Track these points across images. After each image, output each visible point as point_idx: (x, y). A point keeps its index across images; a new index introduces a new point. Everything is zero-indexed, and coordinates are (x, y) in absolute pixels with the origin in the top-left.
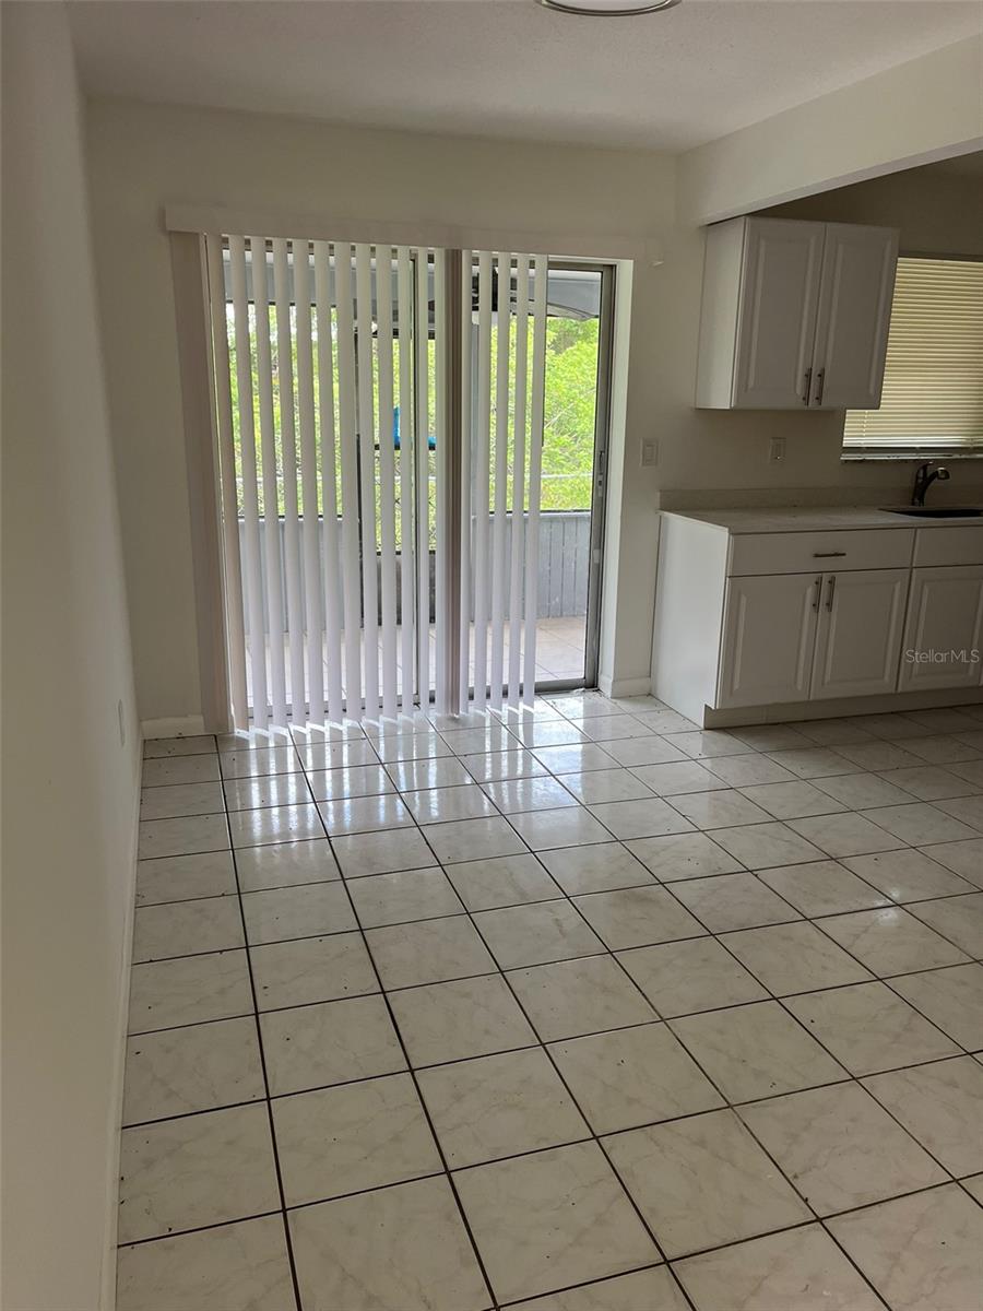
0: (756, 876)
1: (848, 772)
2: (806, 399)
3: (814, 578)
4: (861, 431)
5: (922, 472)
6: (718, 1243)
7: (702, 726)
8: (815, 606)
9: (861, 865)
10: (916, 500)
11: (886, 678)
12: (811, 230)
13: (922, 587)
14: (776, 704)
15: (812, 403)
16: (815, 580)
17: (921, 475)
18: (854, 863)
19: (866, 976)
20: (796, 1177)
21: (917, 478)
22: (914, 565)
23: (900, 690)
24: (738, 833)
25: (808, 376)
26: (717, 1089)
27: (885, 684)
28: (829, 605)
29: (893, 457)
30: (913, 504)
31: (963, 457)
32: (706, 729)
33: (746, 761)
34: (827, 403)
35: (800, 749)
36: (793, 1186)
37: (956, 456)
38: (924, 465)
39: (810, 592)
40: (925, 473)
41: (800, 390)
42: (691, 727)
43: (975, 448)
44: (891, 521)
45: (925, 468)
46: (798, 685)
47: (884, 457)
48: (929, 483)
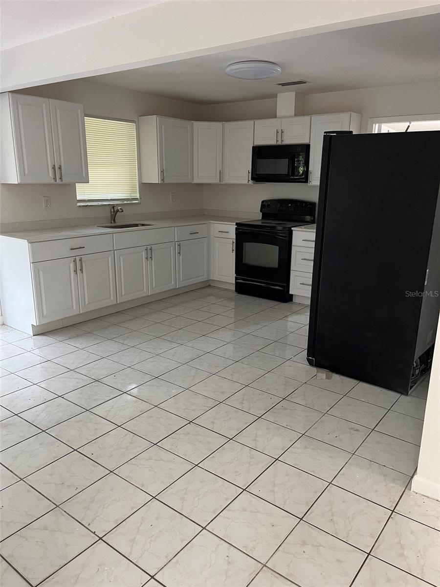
0: (63, 398)
1: (100, 341)
2: (55, 179)
3: (72, 259)
4: (83, 192)
5: (112, 209)
6: (57, 568)
7: (32, 335)
8: (75, 271)
9: (109, 381)
10: (113, 222)
11: (112, 298)
12: (43, 102)
13: (120, 258)
14: (65, 318)
15: (58, 181)
16: (73, 260)
17: (112, 211)
18: (105, 380)
19: (114, 426)
20: (89, 524)
21: (111, 212)
22: (115, 249)
23: (118, 302)
24: (53, 380)
25: (54, 168)
26: (51, 501)
27: (112, 300)
28: (81, 270)
29: (100, 203)
30: (111, 223)
31: (128, 202)
32: (34, 336)
33: (55, 346)
34: (65, 181)
35: (78, 336)
36: (88, 529)
37: (126, 202)
38: (113, 206)
39: (72, 265)
40: (114, 210)
41: (51, 174)
42: (26, 336)
43: (132, 199)
44: (102, 231)
45: (113, 207)
46: (74, 309)
47: (96, 204)
48: (116, 214)
